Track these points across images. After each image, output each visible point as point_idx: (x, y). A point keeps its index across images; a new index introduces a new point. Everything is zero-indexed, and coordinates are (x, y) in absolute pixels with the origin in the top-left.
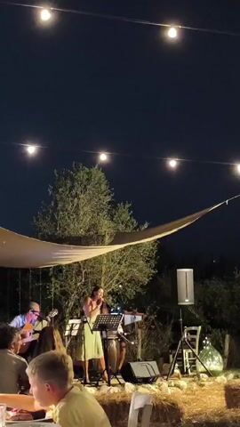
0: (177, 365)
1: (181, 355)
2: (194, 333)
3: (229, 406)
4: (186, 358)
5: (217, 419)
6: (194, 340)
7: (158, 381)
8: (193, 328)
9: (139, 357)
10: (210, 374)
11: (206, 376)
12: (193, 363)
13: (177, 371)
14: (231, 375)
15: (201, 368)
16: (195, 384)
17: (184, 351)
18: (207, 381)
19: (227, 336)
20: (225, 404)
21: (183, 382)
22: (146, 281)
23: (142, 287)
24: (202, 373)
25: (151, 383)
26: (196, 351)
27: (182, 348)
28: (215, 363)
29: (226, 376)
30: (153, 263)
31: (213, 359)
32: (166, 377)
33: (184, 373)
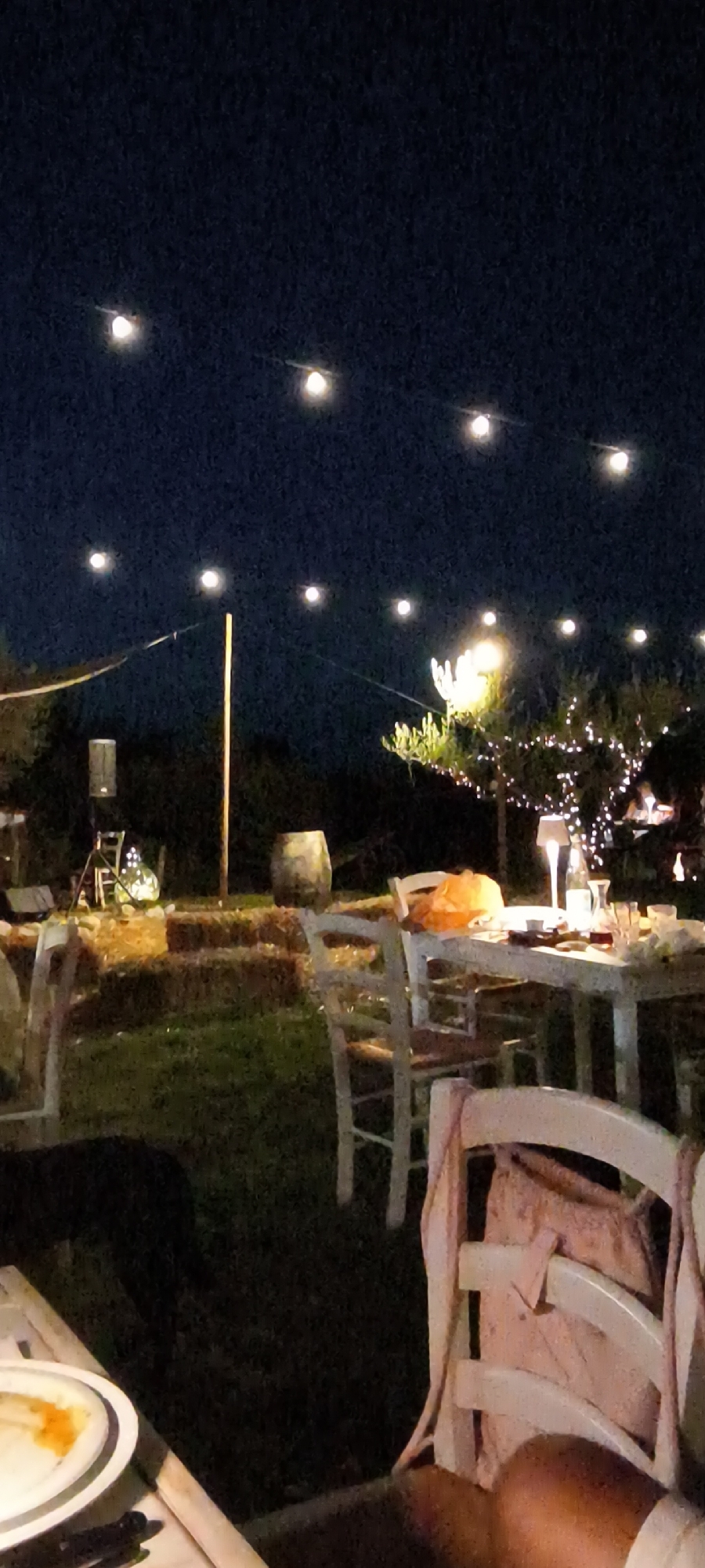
0: (83, 893)
1: (91, 877)
2: (113, 841)
3: (171, 949)
4: (99, 882)
5: (158, 969)
6: (113, 853)
7: (52, 918)
8: (112, 835)
9: (15, 881)
10: (140, 905)
11: (131, 908)
12: (109, 889)
13: (82, 903)
14: (172, 907)
15: (122, 897)
16: (112, 921)
17: (96, 870)
18: (134, 915)
19: (163, 848)
20: (166, 947)
21: (94, 919)
22: (30, 759)
23: (27, 771)
24: (124, 904)
25: (40, 921)
26: (116, 871)
27: (93, 865)
28: (146, 888)
29: (164, 907)
30: (44, 730)
31: (142, 882)
32: (64, 912)
33: (94, 904)
